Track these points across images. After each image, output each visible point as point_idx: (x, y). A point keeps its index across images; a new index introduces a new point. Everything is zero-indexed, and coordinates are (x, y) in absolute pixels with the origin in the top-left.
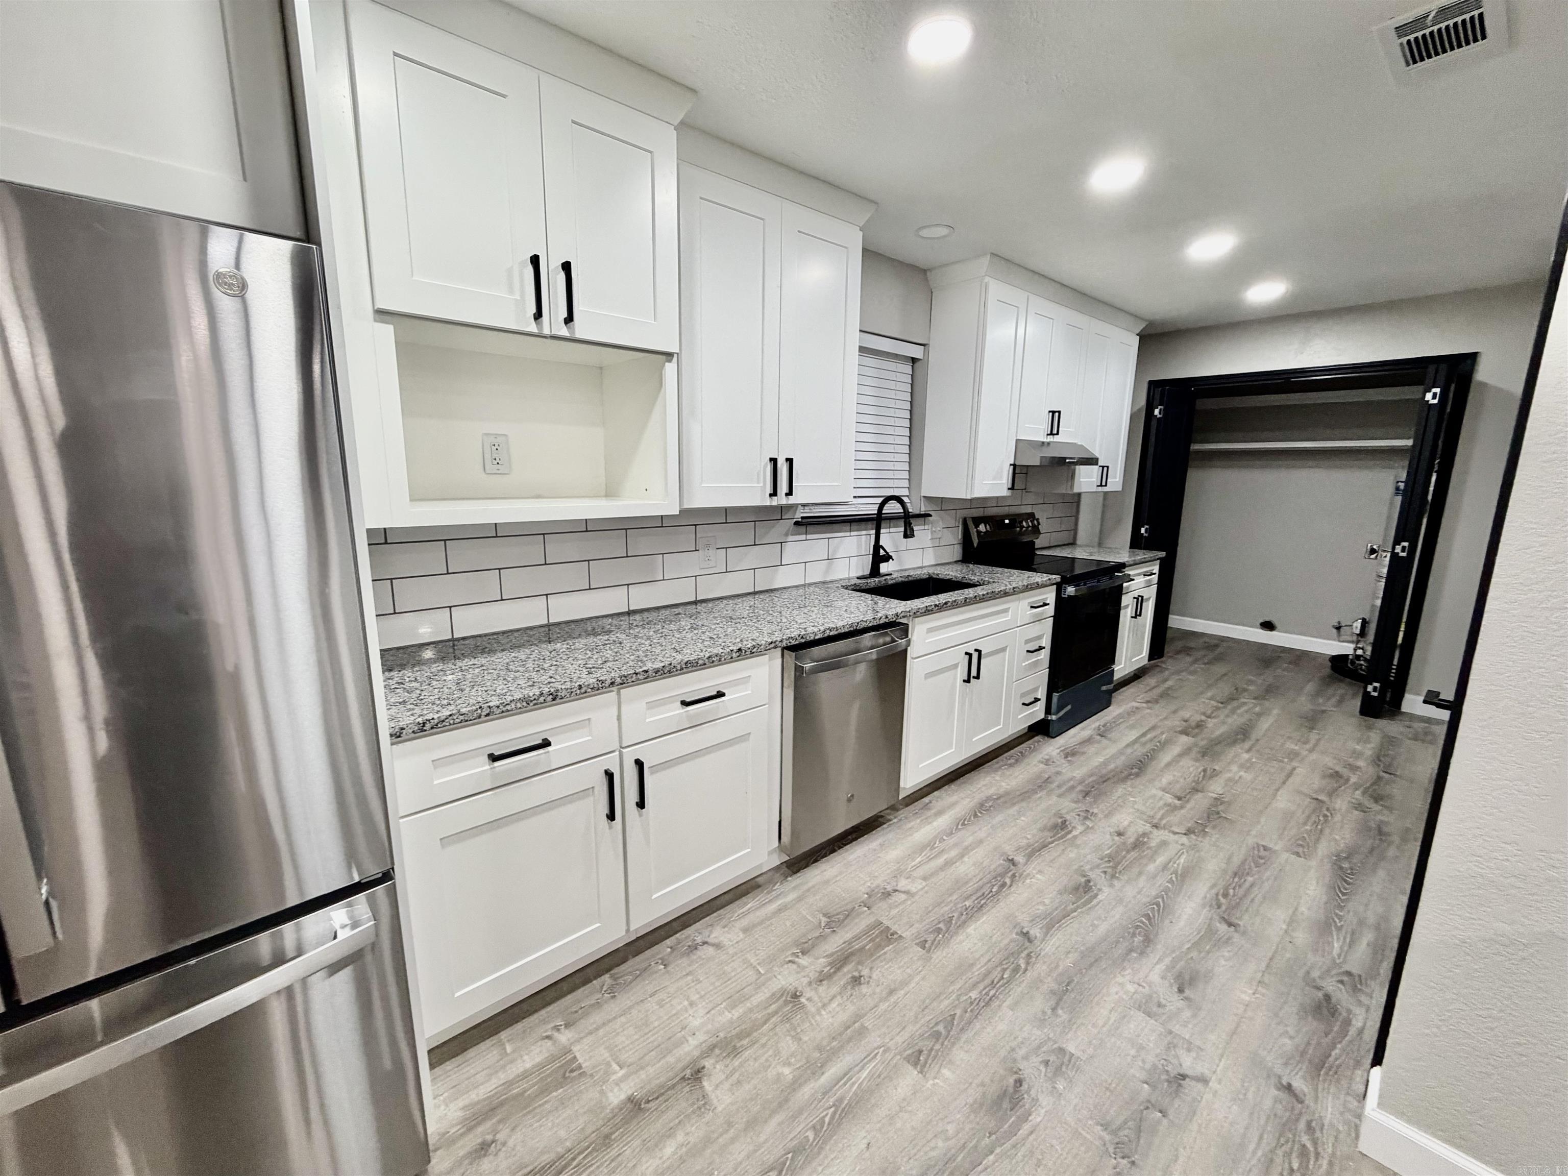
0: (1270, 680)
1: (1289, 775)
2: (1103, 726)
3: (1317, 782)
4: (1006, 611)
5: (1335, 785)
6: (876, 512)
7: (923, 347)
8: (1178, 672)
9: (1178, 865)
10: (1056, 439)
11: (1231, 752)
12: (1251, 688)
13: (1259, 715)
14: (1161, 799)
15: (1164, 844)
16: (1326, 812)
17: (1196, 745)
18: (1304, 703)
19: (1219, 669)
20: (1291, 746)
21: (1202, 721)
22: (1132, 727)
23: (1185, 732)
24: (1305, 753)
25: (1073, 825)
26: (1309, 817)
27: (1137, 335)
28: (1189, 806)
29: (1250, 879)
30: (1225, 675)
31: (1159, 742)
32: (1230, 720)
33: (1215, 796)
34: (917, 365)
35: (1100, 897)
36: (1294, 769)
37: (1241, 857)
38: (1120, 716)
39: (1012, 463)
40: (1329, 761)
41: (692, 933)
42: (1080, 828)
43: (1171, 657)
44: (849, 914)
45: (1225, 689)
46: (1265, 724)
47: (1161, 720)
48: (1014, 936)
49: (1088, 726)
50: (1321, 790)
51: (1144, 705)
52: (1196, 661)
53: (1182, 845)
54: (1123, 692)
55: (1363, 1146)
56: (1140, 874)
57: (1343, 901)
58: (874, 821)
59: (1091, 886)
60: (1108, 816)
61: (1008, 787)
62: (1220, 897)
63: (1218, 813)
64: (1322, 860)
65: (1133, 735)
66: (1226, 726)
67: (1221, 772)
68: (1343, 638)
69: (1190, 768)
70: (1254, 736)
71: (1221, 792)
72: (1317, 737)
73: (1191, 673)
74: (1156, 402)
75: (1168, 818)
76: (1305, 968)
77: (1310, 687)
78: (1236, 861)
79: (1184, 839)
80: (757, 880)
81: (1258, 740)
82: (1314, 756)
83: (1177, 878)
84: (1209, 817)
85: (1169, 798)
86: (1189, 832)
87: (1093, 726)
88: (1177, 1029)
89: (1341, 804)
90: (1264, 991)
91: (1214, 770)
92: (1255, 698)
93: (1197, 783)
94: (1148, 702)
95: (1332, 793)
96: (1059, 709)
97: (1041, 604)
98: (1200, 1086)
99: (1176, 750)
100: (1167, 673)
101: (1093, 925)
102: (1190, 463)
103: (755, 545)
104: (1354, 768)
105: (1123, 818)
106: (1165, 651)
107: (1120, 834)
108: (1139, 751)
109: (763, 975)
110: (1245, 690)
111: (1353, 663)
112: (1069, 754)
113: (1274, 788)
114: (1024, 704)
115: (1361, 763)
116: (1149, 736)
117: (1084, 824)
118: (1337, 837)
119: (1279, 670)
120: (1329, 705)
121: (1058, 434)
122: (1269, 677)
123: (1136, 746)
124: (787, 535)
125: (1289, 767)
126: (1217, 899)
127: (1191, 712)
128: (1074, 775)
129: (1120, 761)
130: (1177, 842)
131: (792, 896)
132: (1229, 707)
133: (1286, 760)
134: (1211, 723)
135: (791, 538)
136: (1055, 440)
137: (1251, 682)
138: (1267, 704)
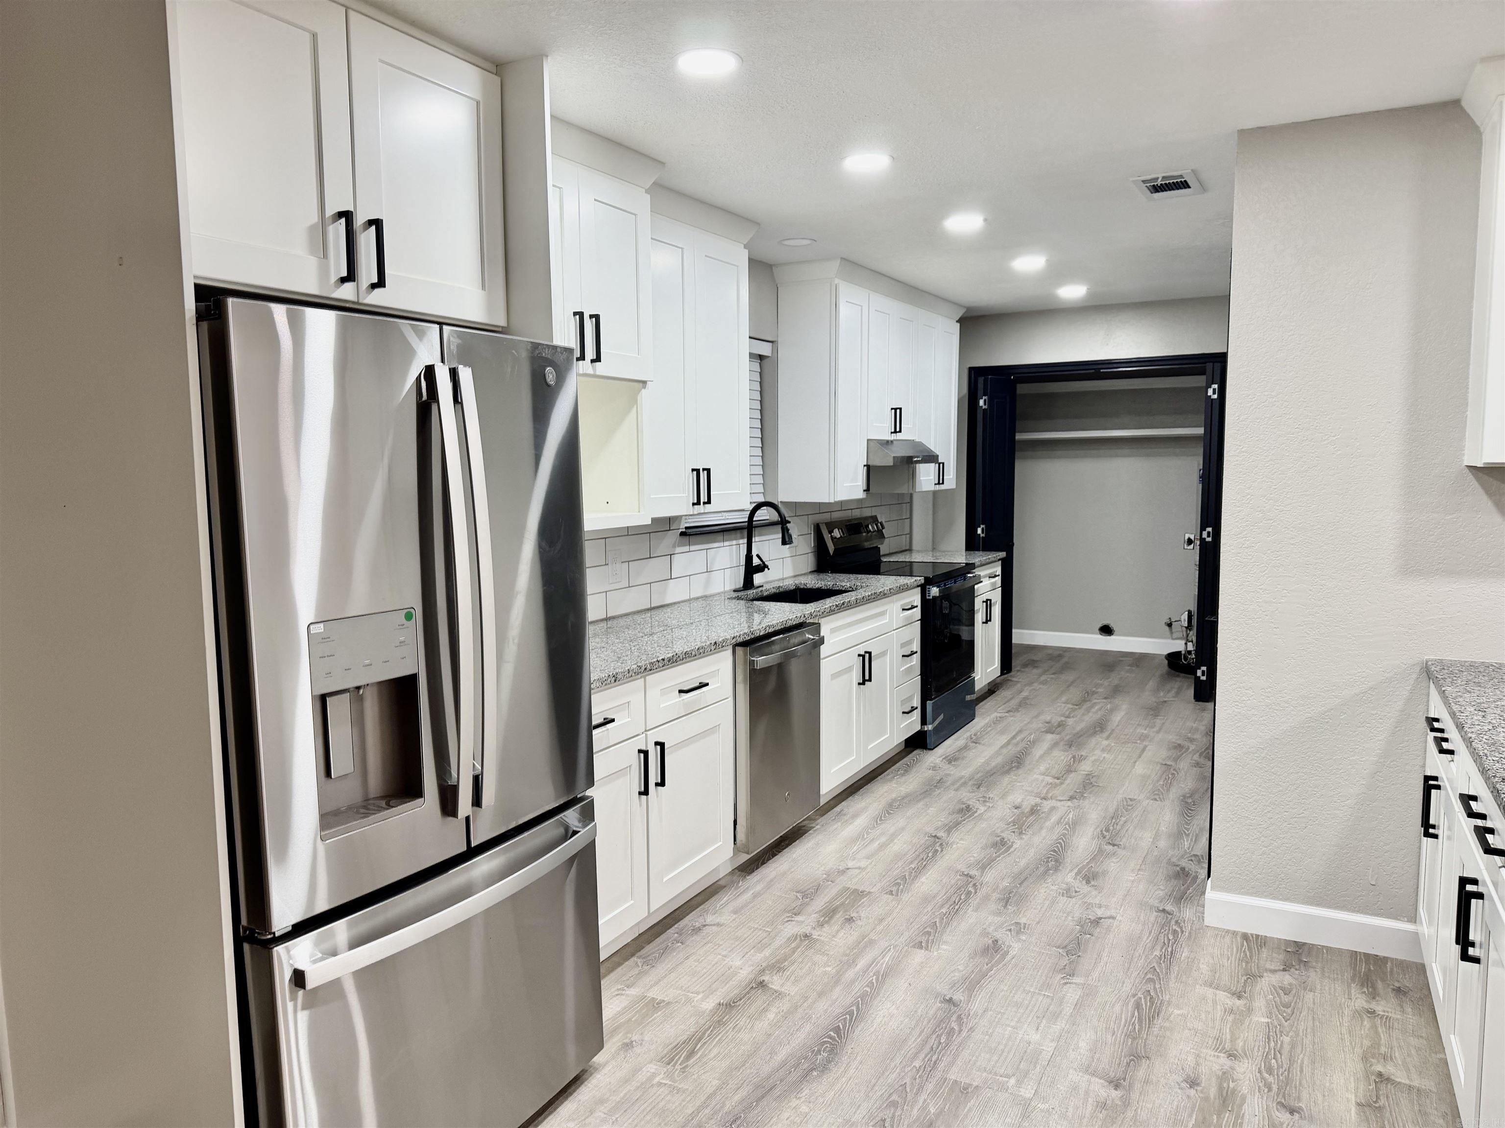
0: (1116, 682)
1: (1144, 750)
2: (975, 735)
3: (1163, 753)
4: (883, 613)
5: (1179, 754)
6: (746, 520)
7: (771, 344)
8: (1030, 684)
9: (1069, 819)
10: (899, 436)
11: (1093, 741)
12: (1100, 690)
13: (1112, 711)
14: (1043, 781)
15: (1053, 808)
16: (1173, 772)
17: (1062, 739)
18: (1148, 697)
19: (1069, 676)
20: (1141, 730)
21: (1062, 721)
22: (1002, 732)
23: (1050, 732)
24: (1152, 734)
25: (976, 807)
26: (1161, 777)
27: (957, 322)
28: (1067, 782)
29: (1123, 819)
30: (1073, 682)
31: (1030, 741)
32: (1087, 718)
33: (1086, 773)
34: (765, 362)
35: (1015, 846)
36: (1146, 747)
37: (1114, 807)
38: (987, 726)
39: (865, 464)
40: (1172, 738)
41: (688, 921)
42: (982, 809)
43: (1018, 671)
44: (818, 889)
45: (1075, 693)
46: (1117, 718)
47: (1026, 725)
48: (959, 877)
49: (960, 737)
50: (1169, 758)
51: (1007, 714)
52: (1044, 672)
53: (1069, 807)
54: (983, 705)
55: (1207, 923)
56: (1041, 828)
57: (1189, 820)
58: (799, 830)
59: (1006, 841)
60: (1003, 796)
61: (907, 790)
62: (1104, 832)
63: (1091, 783)
64: (1173, 801)
65: (1004, 739)
66: (1084, 723)
67: (1087, 756)
68: (1175, 635)
69: (1061, 757)
70: (1109, 728)
71: (1091, 770)
72: (1163, 721)
73: (1042, 683)
74: (980, 391)
75: (1053, 792)
76: (1168, 858)
77: (1152, 684)
78: (1111, 810)
79: (1069, 803)
80: (719, 883)
81: (1113, 730)
82: (1160, 736)
83: (1069, 826)
84: (1084, 787)
85: (1049, 779)
86: (1071, 798)
87: (965, 736)
88: (1090, 900)
89: (1184, 764)
90: (1142, 873)
91: (1082, 756)
92: (1105, 698)
93: (1069, 766)
94: (1008, 712)
95: (1176, 760)
96: (934, 720)
97: (910, 607)
98: (1111, 920)
99: (1045, 746)
100: (1019, 685)
101: (1015, 862)
102: (1017, 454)
103: (650, 558)
104: (1191, 740)
105: (1016, 797)
106: (1013, 664)
107: (1017, 808)
108: (1012, 750)
109: (771, 932)
110: (1094, 693)
111: (1186, 658)
112: (951, 760)
113: (1132, 761)
114: (904, 713)
115: (1197, 736)
116: (1019, 738)
117: (985, 805)
118: (1183, 786)
119: (1123, 673)
120: (1170, 696)
121: (900, 431)
122: (1115, 678)
123: (1010, 747)
124: (674, 546)
125: (1142, 746)
126: (1102, 833)
127: (1051, 714)
128: (963, 774)
129: (999, 760)
130: (1064, 806)
131: (759, 888)
132: (1085, 707)
133: (1138, 742)
134: (1070, 721)
135: (679, 550)
136: (898, 438)
137: (1097, 686)
138: (1116, 701)
